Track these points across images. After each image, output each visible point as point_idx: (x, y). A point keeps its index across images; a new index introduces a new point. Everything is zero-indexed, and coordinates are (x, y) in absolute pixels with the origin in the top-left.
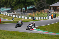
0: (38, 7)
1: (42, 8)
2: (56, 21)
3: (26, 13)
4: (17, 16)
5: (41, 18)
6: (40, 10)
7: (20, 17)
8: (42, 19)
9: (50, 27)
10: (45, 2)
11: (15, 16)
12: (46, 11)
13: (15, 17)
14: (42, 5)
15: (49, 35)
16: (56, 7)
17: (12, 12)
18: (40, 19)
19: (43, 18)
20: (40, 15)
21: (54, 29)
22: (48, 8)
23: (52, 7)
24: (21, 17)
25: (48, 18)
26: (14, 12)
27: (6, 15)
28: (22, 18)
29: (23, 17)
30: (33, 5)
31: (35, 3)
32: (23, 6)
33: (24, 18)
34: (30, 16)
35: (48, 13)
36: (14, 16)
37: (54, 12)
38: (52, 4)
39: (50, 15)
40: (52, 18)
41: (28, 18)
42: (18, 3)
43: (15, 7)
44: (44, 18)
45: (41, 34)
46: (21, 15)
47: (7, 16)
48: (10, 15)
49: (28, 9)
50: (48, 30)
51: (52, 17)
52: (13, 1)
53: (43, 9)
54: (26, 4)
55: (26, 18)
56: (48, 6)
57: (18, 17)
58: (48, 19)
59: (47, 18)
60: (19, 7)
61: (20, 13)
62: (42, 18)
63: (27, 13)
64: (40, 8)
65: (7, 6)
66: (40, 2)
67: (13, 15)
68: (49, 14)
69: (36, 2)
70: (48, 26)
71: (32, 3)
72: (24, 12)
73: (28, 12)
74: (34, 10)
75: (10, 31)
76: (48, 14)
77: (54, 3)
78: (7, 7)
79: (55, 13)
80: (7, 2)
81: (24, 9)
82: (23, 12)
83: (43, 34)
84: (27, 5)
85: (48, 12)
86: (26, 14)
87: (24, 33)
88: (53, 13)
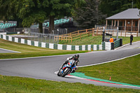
0: (81, 22)
1: (89, 22)
2: (123, 54)
3: (50, 35)
4: (29, 42)
5: (86, 48)
6: (85, 28)
7: (36, 44)
8: (89, 48)
9: (108, 69)
10: (97, 9)
11: (26, 42)
12: (99, 30)
13: (26, 44)
14: (90, 15)
15: (104, 86)
16: (122, 22)
17: (18, 33)
18: (84, 49)
19: (92, 47)
20: (84, 40)
21: (118, 74)
22: (103, 24)
23: (114, 20)
24: (40, 45)
25: (104, 47)
26: (22, 33)
27: (4, 38)
28: (42, 47)
29: (43, 45)
30: (69, 15)
31: (73, 12)
32: (45, 19)
33: (47, 46)
34: (61, 42)
35: (103, 35)
36: (23, 41)
37: (117, 34)
38: (114, 14)
39: (108, 41)
40: (113, 48)
41: (56, 47)
42: (34, 10)
43: (25, 20)
44: (95, 46)
45: (85, 85)
46: (40, 39)
47: (7, 41)
48: (13, 38)
49: (57, 25)
50: (104, 77)
51: (112, 44)
52: (21, 6)
53: (91, 26)
54: (52, 14)
55: (51, 46)
56: (104, 19)
57: (33, 43)
58: (104, 49)
59: (101, 46)
60: (34, 20)
61: (37, 35)
62: (89, 46)
63: (53, 35)
64: (86, 24)
65: (6, 17)
66: (84, 10)
67: (20, 39)
68: (107, 37)
69: (75, 8)
70: (103, 67)
71: (65, 10)
72: (47, 32)
73: (56, 33)
74: (69, 27)
75: (12, 77)
76: (103, 38)
77: (117, 11)
78: (7, 20)
79: (119, 35)
80: (7, 7)
81: (46, 24)
82: (45, 32)
83: (92, 86)
84: (54, 17)
85: (104, 32)
86: (52, 37)
87: (45, 83)
88: (115, 34)
